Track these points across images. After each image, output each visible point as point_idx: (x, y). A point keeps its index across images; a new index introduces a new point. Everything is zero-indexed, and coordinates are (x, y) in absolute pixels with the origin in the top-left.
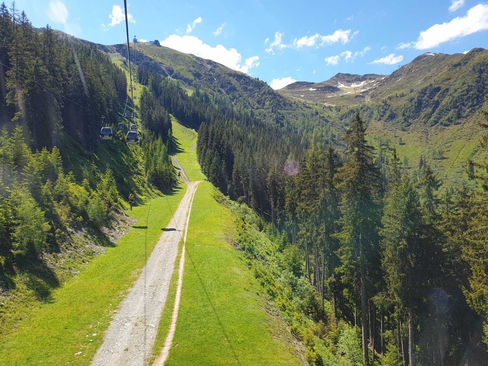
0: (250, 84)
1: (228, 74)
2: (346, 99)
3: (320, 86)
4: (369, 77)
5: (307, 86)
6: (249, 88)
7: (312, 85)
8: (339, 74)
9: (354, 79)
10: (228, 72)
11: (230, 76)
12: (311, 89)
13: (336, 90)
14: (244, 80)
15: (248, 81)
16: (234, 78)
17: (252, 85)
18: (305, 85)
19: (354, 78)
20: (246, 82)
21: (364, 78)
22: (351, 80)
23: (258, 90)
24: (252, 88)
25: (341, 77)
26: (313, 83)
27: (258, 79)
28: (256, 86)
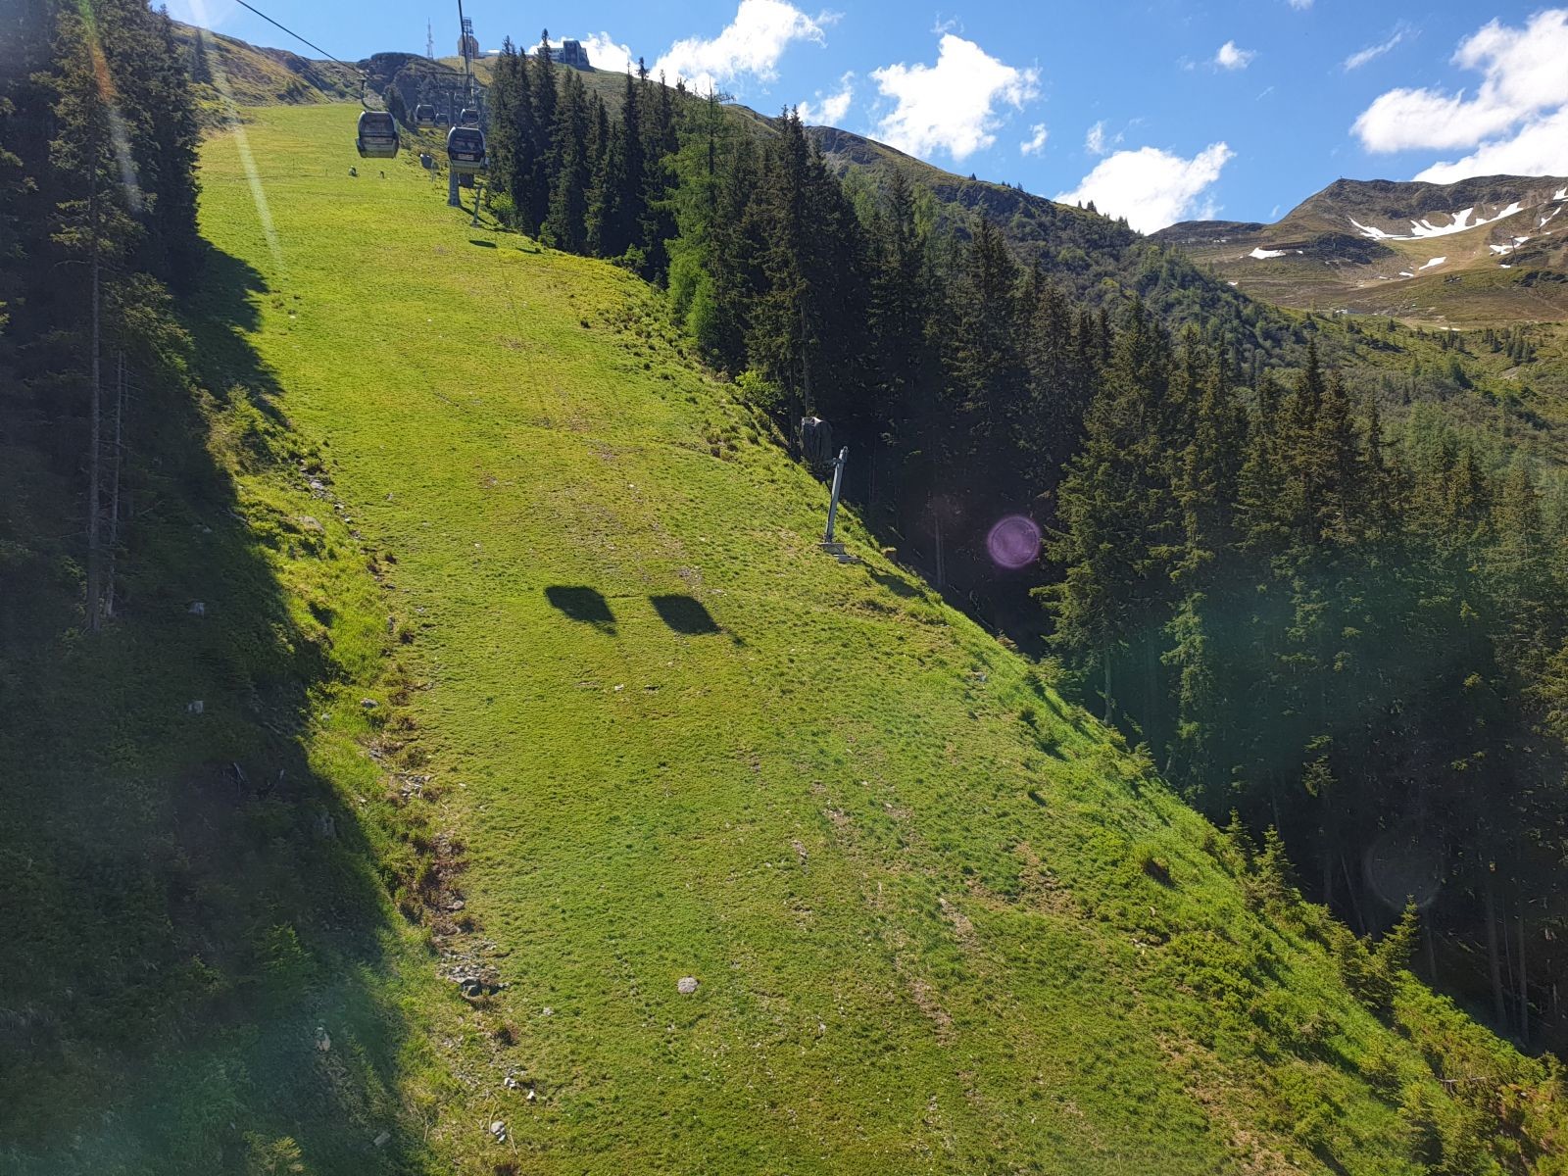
0: (1064, 235)
1: (939, 190)
2: (1475, 291)
3: (1298, 238)
4: (1486, 191)
5: (1236, 241)
6: (1064, 253)
7: (1253, 234)
8: (1342, 183)
9: (1414, 202)
10: (936, 181)
11: (949, 200)
12: (1259, 253)
13: (1375, 254)
14: (1028, 214)
15: (1046, 219)
16: (969, 207)
17: (1073, 241)
18: (1220, 235)
19: (1414, 200)
20: (1041, 225)
21: (1466, 194)
22: (1400, 206)
23: (1110, 265)
24: (1080, 252)
25: (1353, 197)
26: (1256, 227)
27: (1091, 206)
28: (1094, 245)
